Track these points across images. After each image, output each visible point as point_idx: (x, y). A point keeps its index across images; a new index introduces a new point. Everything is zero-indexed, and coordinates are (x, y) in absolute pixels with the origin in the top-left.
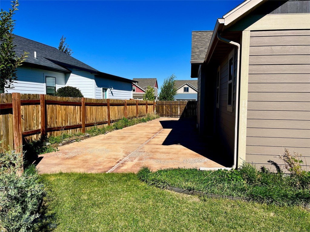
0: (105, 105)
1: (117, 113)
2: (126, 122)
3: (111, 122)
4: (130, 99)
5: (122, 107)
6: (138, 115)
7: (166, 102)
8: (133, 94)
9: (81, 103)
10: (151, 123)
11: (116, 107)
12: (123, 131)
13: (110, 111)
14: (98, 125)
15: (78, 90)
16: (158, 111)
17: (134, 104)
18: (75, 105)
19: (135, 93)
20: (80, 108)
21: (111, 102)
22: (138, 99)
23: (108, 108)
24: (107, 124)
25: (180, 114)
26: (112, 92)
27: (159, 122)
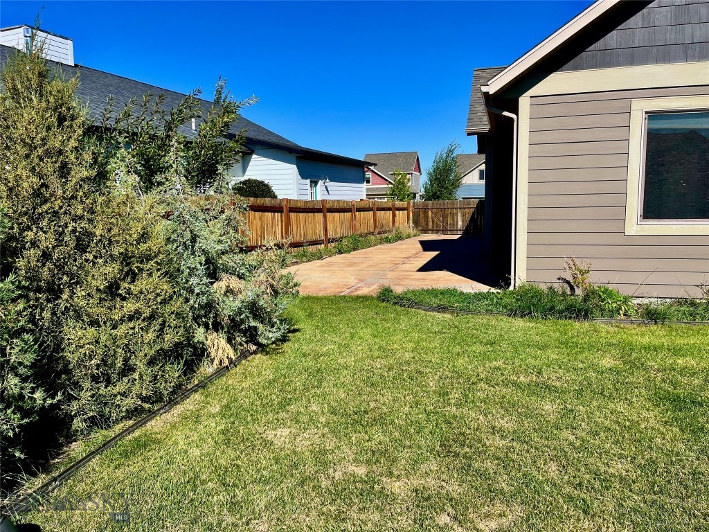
0: (319, 211)
1: (338, 225)
2: (357, 242)
3: (330, 241)
4: (362, 200)
5: (348, 215)
6: (377, 230)
7: (433, 203)
8: (368, 190)
9: (282, 208)
10: (401, 244)
11: (336, 214)
12: (351, 256)
13: (328, 222)
14: (309, 245)
15: (267, 186)
16: (416, 223)
17: (369, 208)
18: (274, 212)
19: (370, 186)
20: (281, 216)
21: (328, 206)
22: (376, 199)
23: (325, 217)
24: (323, 245)
25: (463, 227)
26: (326, 187)
27: (419, 243)
